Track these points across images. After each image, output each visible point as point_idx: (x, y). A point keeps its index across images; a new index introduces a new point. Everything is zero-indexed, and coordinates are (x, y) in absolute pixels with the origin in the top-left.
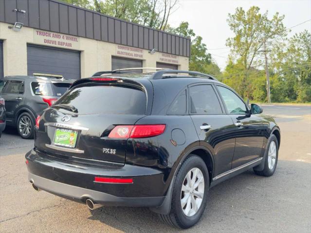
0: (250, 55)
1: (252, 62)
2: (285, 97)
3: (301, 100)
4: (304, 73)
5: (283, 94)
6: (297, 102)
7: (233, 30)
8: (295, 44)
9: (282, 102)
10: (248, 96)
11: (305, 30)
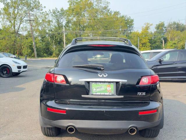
0: (18, 22)
1: (20, 28)
2: (44, 53)
3: (55, 55)
4: (57, 37)
5: (42, 51)
6: (53, 57)
7: (3, 3)
8: (46, 17)
9: (43, 57)
10: (18, 53)
11: (56, 8)
